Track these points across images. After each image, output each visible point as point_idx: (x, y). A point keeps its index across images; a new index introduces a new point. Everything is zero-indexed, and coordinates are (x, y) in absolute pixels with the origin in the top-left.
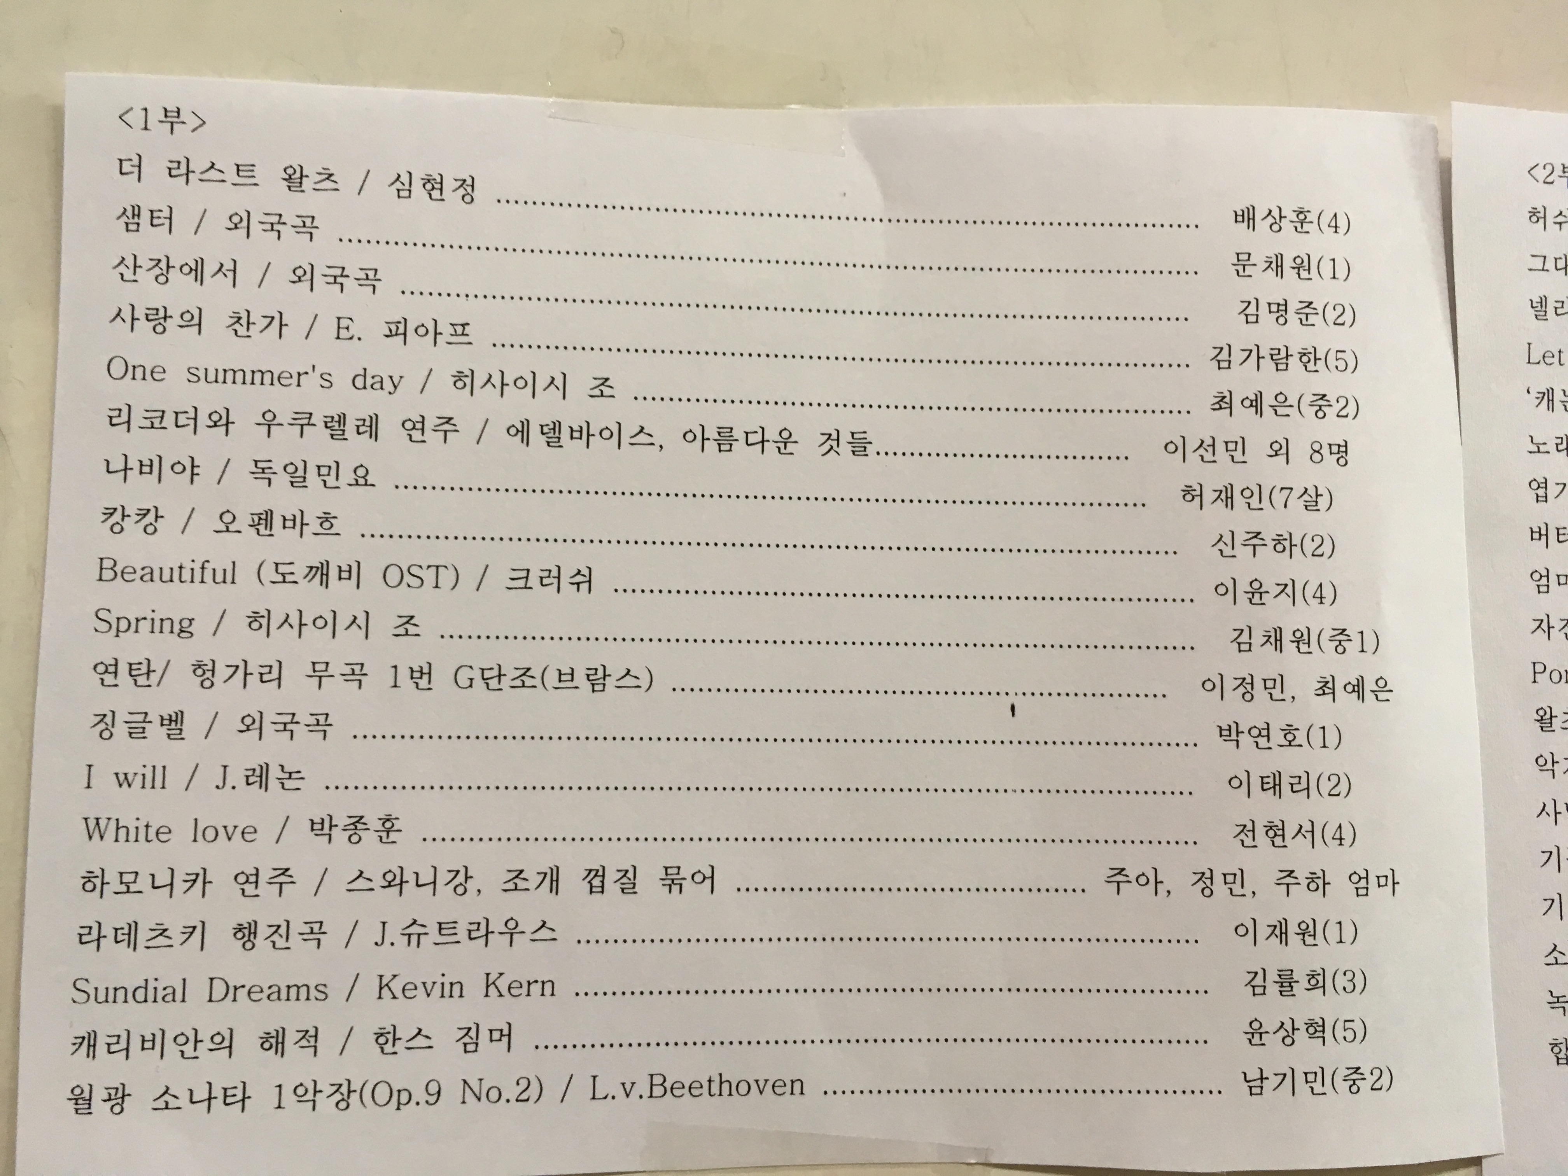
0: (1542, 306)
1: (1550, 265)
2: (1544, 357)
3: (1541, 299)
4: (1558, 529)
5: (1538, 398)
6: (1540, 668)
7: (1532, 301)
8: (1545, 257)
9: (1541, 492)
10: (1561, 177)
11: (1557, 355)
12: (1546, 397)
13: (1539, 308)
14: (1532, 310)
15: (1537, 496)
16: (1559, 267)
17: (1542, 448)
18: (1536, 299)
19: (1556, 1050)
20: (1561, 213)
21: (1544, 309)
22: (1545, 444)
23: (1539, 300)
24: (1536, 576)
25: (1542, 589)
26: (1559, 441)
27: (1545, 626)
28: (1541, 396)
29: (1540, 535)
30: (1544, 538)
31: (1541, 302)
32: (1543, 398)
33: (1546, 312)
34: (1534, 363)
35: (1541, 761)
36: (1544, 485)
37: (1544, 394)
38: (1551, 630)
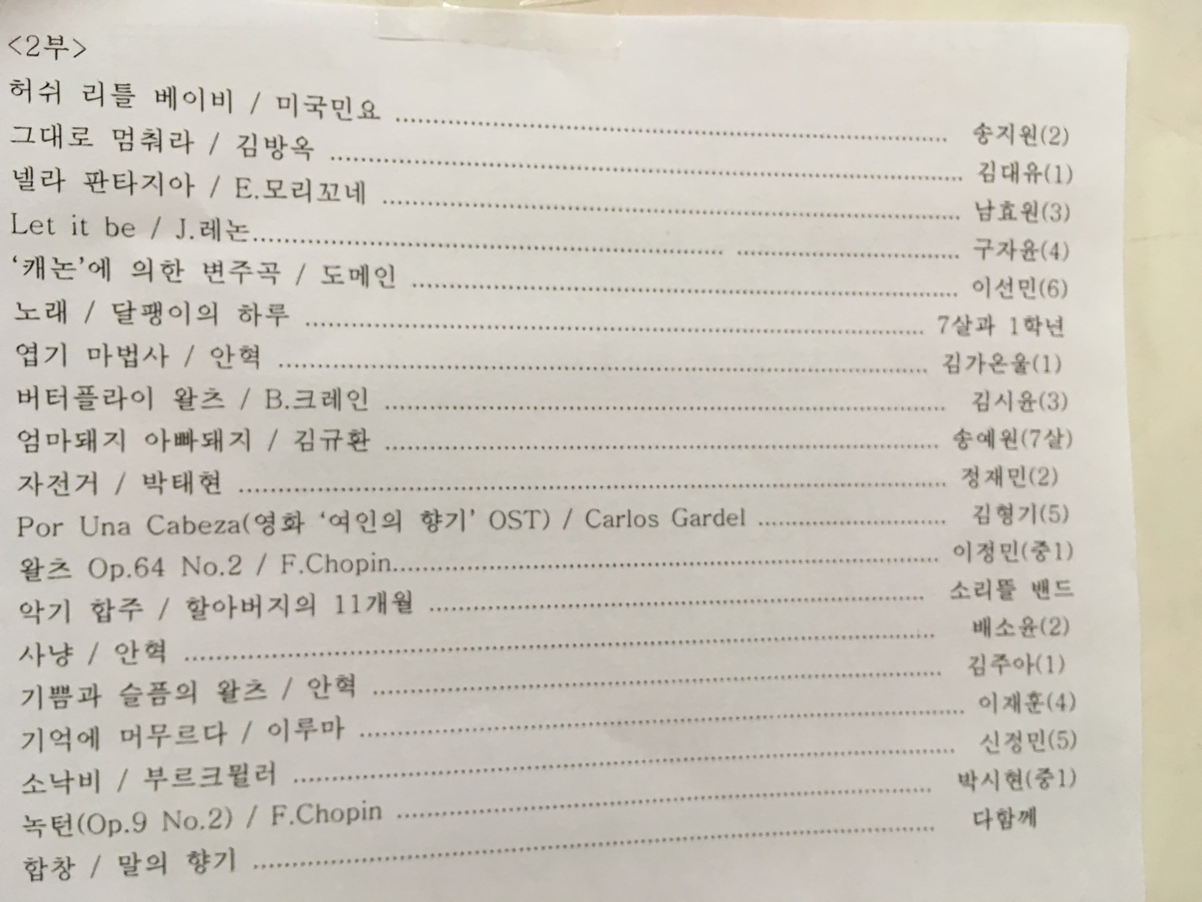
0: (27, 177)
1: (36, 135)
2: (31, 226)
3: (27, 170)
4: (48, 392)
5: (26, 266)
6: (26, 522)
7: (16, 172)
8: (30, 129)
9: (30, 357)
10: (47, 49)
11: (46, 224)
12: (35, 266)
13: (24, 179)
14: (17, 181)
15: (26, 361)
16: (46, 137)
17: (32, 315)
18: (21, 170)
19: (31, 868)
20: (48, 85)
21: (29, 180)
22: (34, 310)
23: (24, 171)
24: (24, 437)
25: (30, 448)
26: (50, 307)
27: (32, 483)
28: (29, 264)
29: (30, 398)
30: (33, 401)
31: (27, 173)
32: (32, 265)
33: (32, 182)
34: (20, 233)
35: (26, 609)
36: (33, 350)
37: (33, 262)
38: (39, 487)
